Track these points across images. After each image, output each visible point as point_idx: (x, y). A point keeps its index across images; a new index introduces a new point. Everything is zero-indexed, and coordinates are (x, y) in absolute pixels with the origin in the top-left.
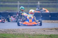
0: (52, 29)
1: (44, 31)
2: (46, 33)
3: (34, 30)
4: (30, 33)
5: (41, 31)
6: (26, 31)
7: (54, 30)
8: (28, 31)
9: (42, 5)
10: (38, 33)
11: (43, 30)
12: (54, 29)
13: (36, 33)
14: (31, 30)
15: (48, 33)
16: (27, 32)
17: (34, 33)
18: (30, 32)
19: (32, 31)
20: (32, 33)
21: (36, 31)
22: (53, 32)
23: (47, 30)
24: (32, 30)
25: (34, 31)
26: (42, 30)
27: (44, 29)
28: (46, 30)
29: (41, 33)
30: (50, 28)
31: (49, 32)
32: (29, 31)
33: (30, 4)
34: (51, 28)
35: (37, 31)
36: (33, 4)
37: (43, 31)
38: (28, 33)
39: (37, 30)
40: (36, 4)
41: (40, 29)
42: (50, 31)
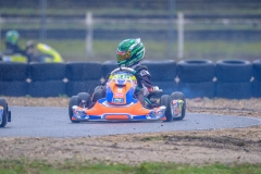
0: (148, 139)
1: (114, 146)
2: (121, 158)
3: (68, 143)
4: (51, 155)
5: (102, 149)
6: (31, 146)
7: (161, 145)
8: (40, 148)
9: (105, 28)
10: (85, 157)
11: (110, 144)
12: (157, 138)
13: (78, 156)
14: (53, 145)
15: (130, 155)
16: (38, 155)
17: (68, 155)
18: (48, 153)
19: (58, 149)
20: (62, 157)
21: (77, 148)
22: (155, 153)
23: (127, 145)
24: (57, 145)
25: (68, 150)
26: (105, 143)
27: (113, 138)
28: (121, 144)
29: (100, 156)
30: (142, 135)
31: (137, 152)
32: (47, 148)
33: (50, 24)
34: (147, 135)
35: (81, 147)
36: (63, 25)
37: (110, 149)
38: (41, 157)
39: (82, 144)
40: (75, 25)
41: (97, 139)
42: (138, 146)
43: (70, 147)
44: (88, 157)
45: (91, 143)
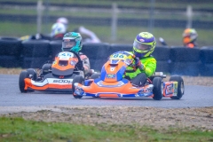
1: (209, 117)
3: (171, 112)
4: (157, 122)
5: (199, 118)
6: (141, 114)
8: (148, 116)
11: (206, 114)
13: (179, 123)
14: (159, 113)
16: (146, 121)
17: (171, 123)
18: (155, 120)
19: (163, 117)
20: (166, 123)
21: (178, 117)
24: (163, 114)
25: (172, 118)
26: (202, 114)
27: (208, 110)
29: (197, 124)
32: (154, 116)
33: (158, 15)
35: (182, 116)
38: (150, 123)
39: (183, 113)
41: (195, 110)
43: (173, 116)
44: (188, 124)
45: (190, 113)
